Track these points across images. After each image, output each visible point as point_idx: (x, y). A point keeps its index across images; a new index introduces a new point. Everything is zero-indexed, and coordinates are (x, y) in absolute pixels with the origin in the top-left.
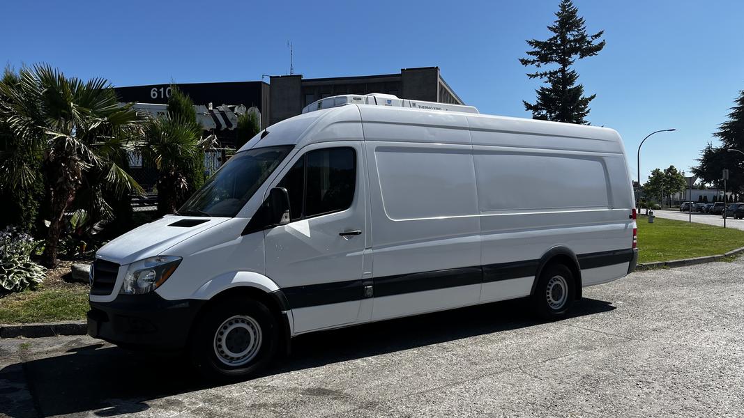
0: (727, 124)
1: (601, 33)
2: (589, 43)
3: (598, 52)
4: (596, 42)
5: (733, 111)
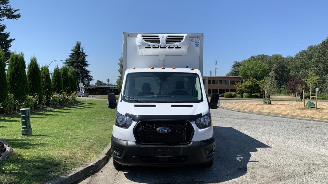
0: (68, 59)
1: (18, 10)
2: (12, 13)
3: (18, 18)
4: (16, 13)
5: (70, 54)
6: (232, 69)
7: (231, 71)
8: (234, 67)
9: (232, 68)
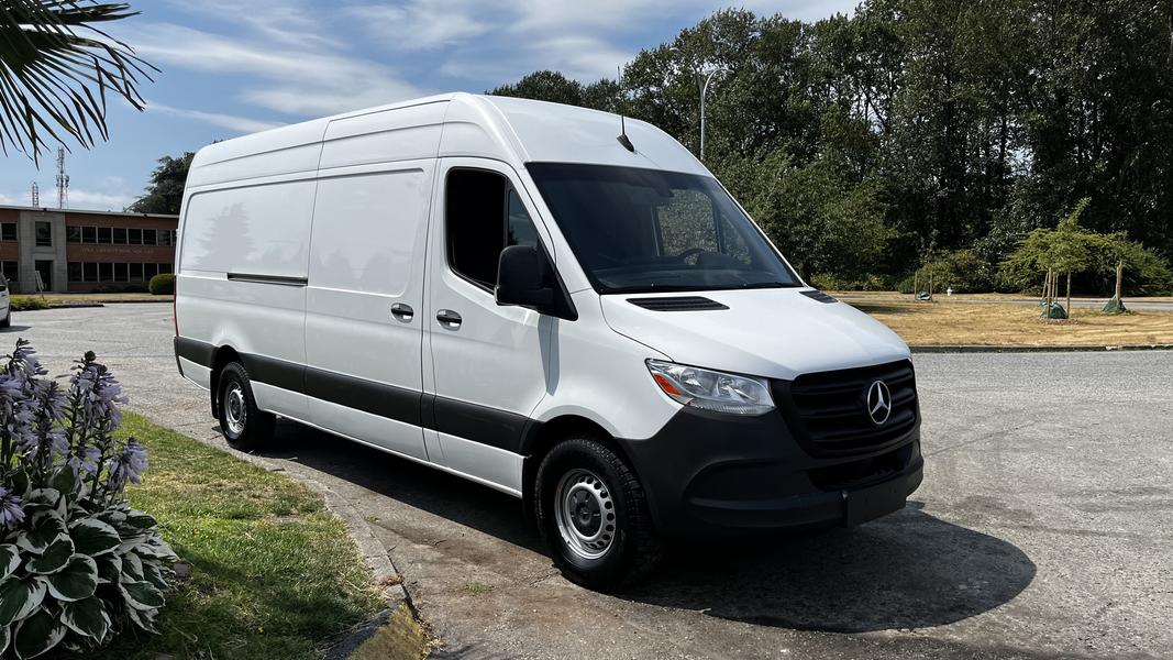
6: (155, 185)
7: (149, 193)
8: (160, 178)
9: (155, 182)
